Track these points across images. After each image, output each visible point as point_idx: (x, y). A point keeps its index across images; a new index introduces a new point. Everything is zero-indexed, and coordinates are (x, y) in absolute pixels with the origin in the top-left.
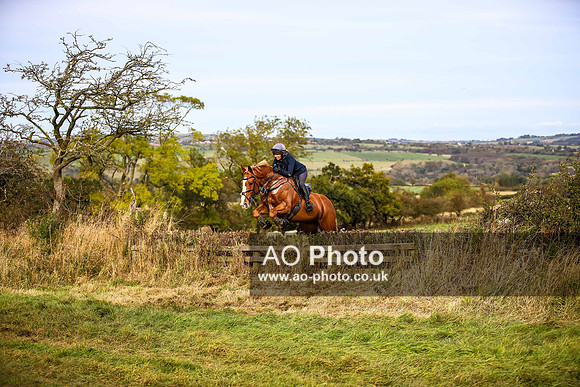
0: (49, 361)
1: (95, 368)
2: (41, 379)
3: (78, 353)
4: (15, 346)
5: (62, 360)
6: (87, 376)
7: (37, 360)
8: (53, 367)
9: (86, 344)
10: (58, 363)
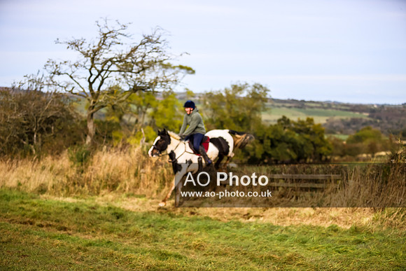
0: (79, 248)
1: (112, 255)
2: (73, 261)
3: (100, 243)
4: (55, 237)
5: (88, 248)
6: (106, 261)
7: (71, 248)
8: (82, 253)
9: (106, 237)
10: (85, 251)
